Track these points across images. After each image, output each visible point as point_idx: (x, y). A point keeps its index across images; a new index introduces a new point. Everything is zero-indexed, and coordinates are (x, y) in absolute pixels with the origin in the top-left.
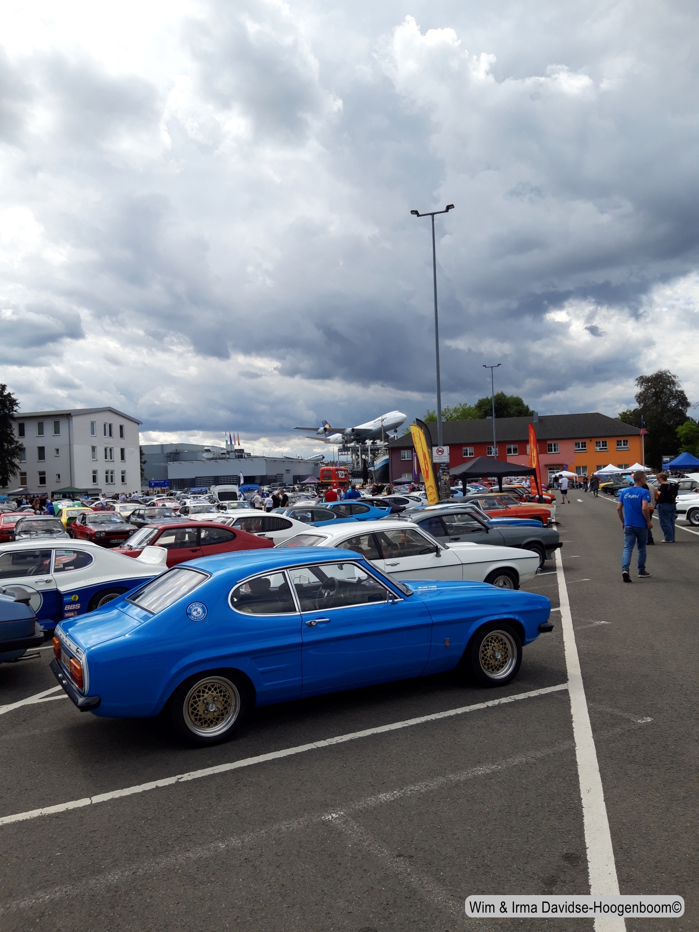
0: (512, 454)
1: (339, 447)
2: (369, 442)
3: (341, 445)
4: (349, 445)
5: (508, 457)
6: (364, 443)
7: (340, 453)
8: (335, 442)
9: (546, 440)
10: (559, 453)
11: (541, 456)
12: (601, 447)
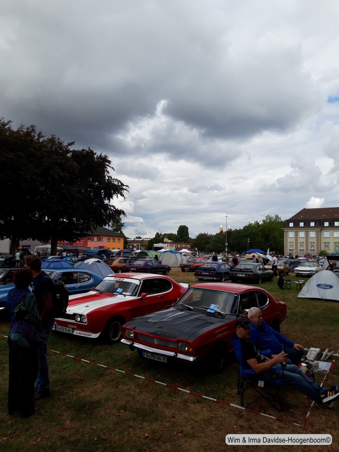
0: (89, 240)
5: (88, 242)
9: (99, 236)
10: (103, 242)
11: (98, 242)
12: (114, 241)
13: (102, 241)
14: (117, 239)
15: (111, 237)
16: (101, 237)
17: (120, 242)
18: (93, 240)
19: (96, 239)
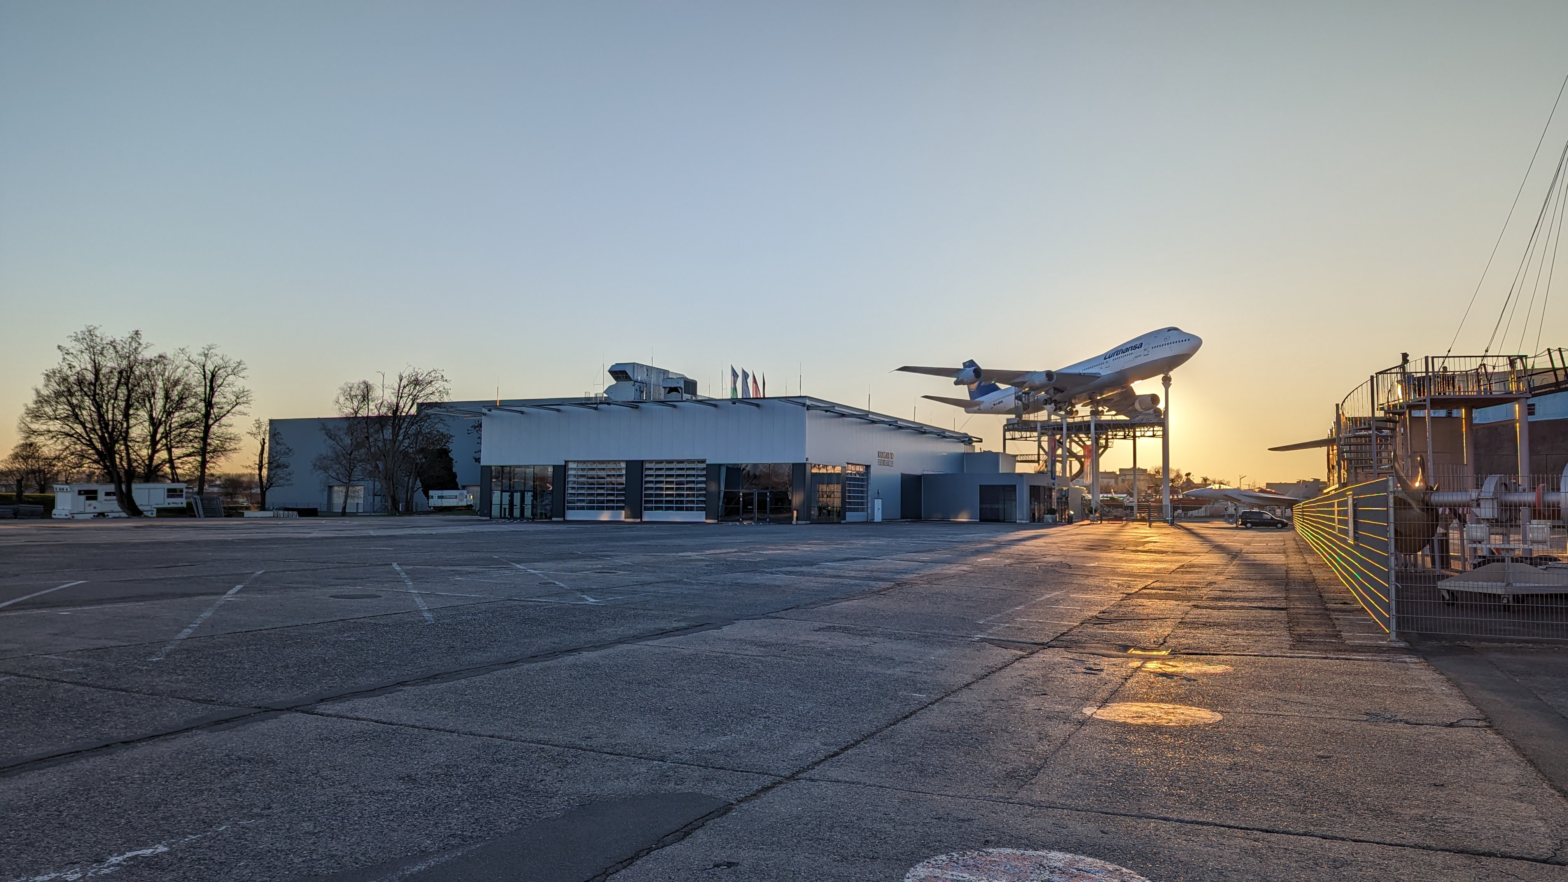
1: (1008, 420)
2: (1083, 412)
3: (1013, 416)
4: (1032, 417)
6: (1071, 413)
7: (1008, 435)
8: (994, 410)
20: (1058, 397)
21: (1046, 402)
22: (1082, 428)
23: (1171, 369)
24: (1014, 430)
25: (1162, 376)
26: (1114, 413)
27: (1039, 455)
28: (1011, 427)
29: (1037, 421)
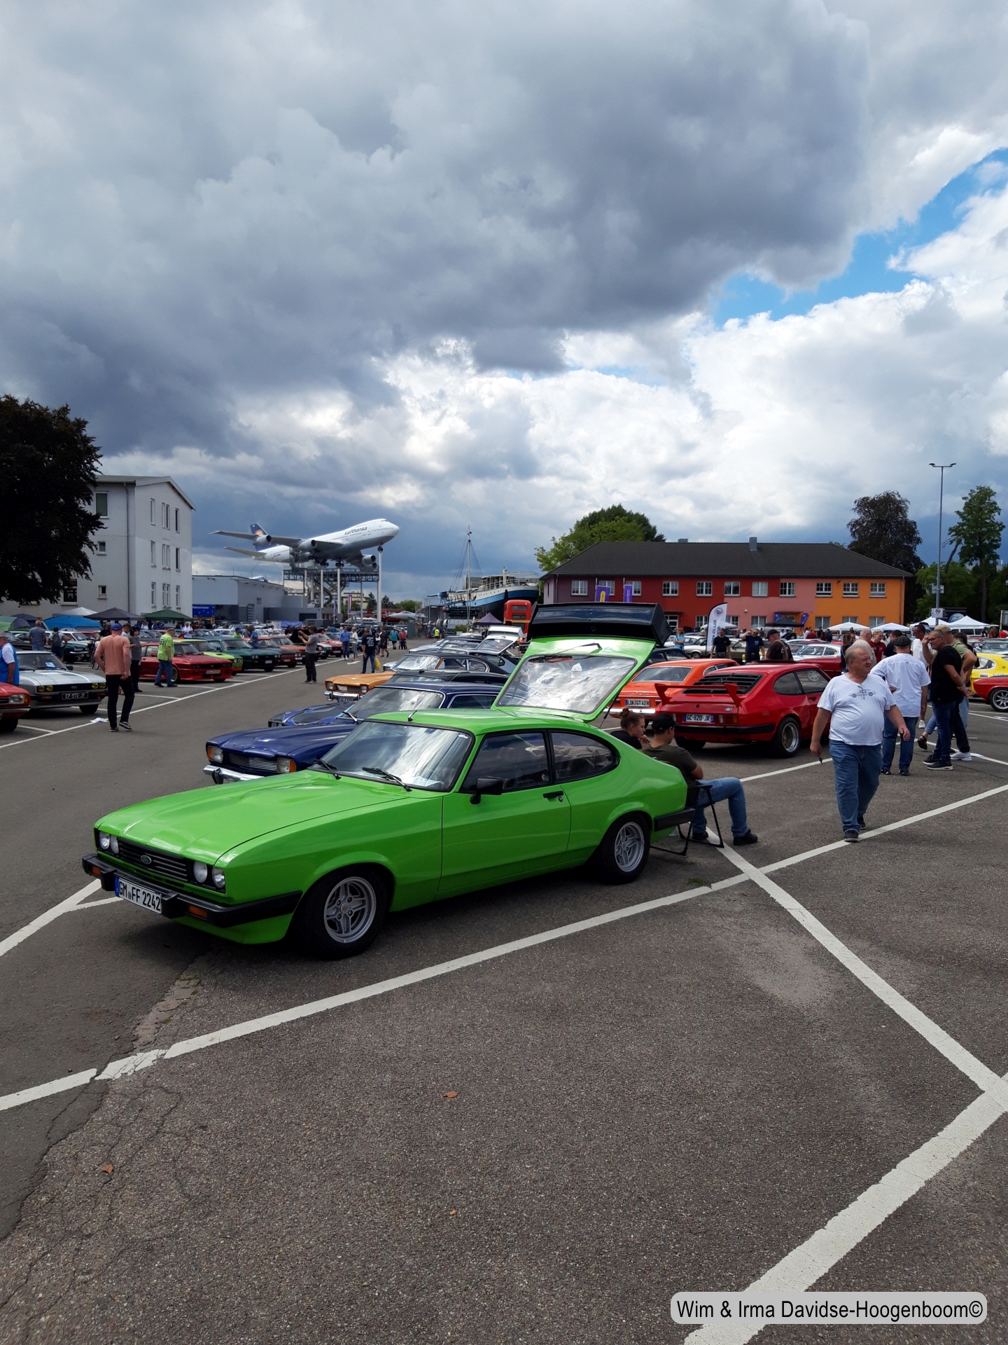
0: (732, 595)
1: (284, 567)
3: (288, 564)
6: (324, 564)
7: (285, 577)
8: (276, 559)
9: (778, 578)
10: (795, 597)
11: (772, 599)
12: (851, 592)
13: (791, 595)
14: (864, 586)
15: (833, 583)
16: (783, 581)
17: (884, 594)
18: (748, 593)
19: (760, 589)
20: (317, 555)
21: (310, 558)
22: (331, 576)
23: (382, 543)
24: (289, 574)
25: (377, 547)
26: (349, 564)
27: (304, 589)
28: (287, 572)
29: (306, 569)
